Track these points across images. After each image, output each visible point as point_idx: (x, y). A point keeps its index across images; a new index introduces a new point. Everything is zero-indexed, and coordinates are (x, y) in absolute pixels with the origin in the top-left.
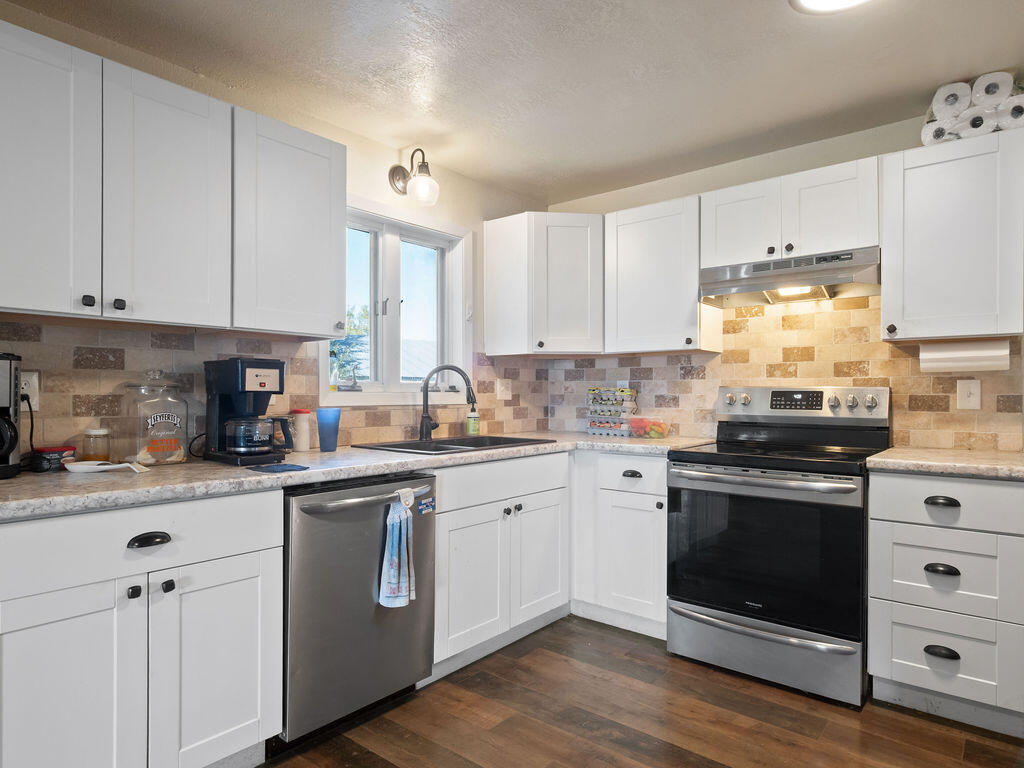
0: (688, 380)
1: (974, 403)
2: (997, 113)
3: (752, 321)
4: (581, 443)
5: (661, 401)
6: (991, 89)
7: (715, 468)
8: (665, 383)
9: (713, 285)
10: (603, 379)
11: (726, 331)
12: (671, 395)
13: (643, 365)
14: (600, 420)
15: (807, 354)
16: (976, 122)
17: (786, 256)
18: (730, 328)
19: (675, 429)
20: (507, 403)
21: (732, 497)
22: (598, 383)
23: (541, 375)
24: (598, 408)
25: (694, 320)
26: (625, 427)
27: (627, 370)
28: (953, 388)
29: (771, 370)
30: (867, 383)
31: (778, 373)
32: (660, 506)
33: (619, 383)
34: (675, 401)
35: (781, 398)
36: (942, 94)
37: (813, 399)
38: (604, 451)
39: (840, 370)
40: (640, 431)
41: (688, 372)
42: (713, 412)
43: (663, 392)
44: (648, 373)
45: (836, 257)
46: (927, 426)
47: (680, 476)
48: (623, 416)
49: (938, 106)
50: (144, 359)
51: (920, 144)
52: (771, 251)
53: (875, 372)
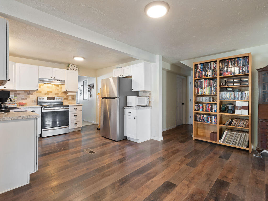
0: (29, 95)
1: (70, 99)
5: (23, 99)
6: (75, 66)
8: (24, 96)
15: (51, 92)
16: (74, 69)
28: (68, 97)
30: (59, 96)
31: (46, 95)
34: (26, 99)
37: (54, 98)
39: (55, 94)
41: (29, 94)
44: (19, 94)
46: (66, 101)
49: (70, 66)
53: (60, 95)
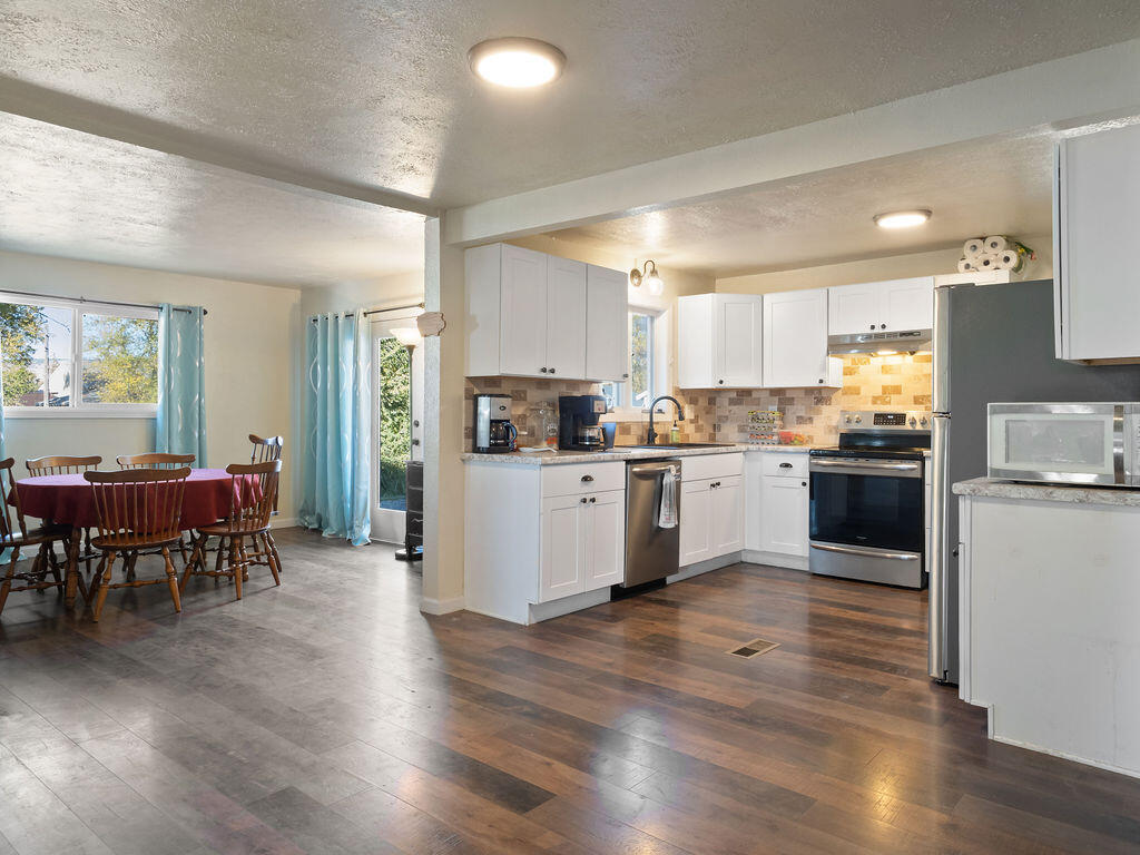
0: (819, 406)
2: (997, 261)
3: (862, 368)
4: (751, 447)
5: (800, 420)
6: (994, 245)
7: (838, 459)
8: (803, 407)
9: (837, 346)
10: (759, 405)
11: (845, 374)
12: (808, 416)
13: (788, 396)
14: (757, 432)
15: (897, 390)
16: (987, 263)
17: (881, 331)
18: (848, 372)
19: (811, 438)
20: (692, 421)
21: (849, 476)
22: (754, 408)
23: (712, 401)
24: (756, 425)
25: (824, 368)
26: (775, 438)
27: (776, 399)
29: (875, 400)
31: (879, 402)
32: (804, 484)
33: (770, 408)
34: (811, 420)
35: (881, 418)
36: (968, 244)
37: (900, 419)
38: (767, 451)
39: (917, 400)
40: (787, 440)
41: (820, 401)
42: (836, 428)
43: (802, 414)
44: (791, 401)
45: (911, 334)
47: (817, 464)
48: (775, 430)
49: (967, 251)
50: (534, 395)
51: (958, 272)
52: (873, 327)
